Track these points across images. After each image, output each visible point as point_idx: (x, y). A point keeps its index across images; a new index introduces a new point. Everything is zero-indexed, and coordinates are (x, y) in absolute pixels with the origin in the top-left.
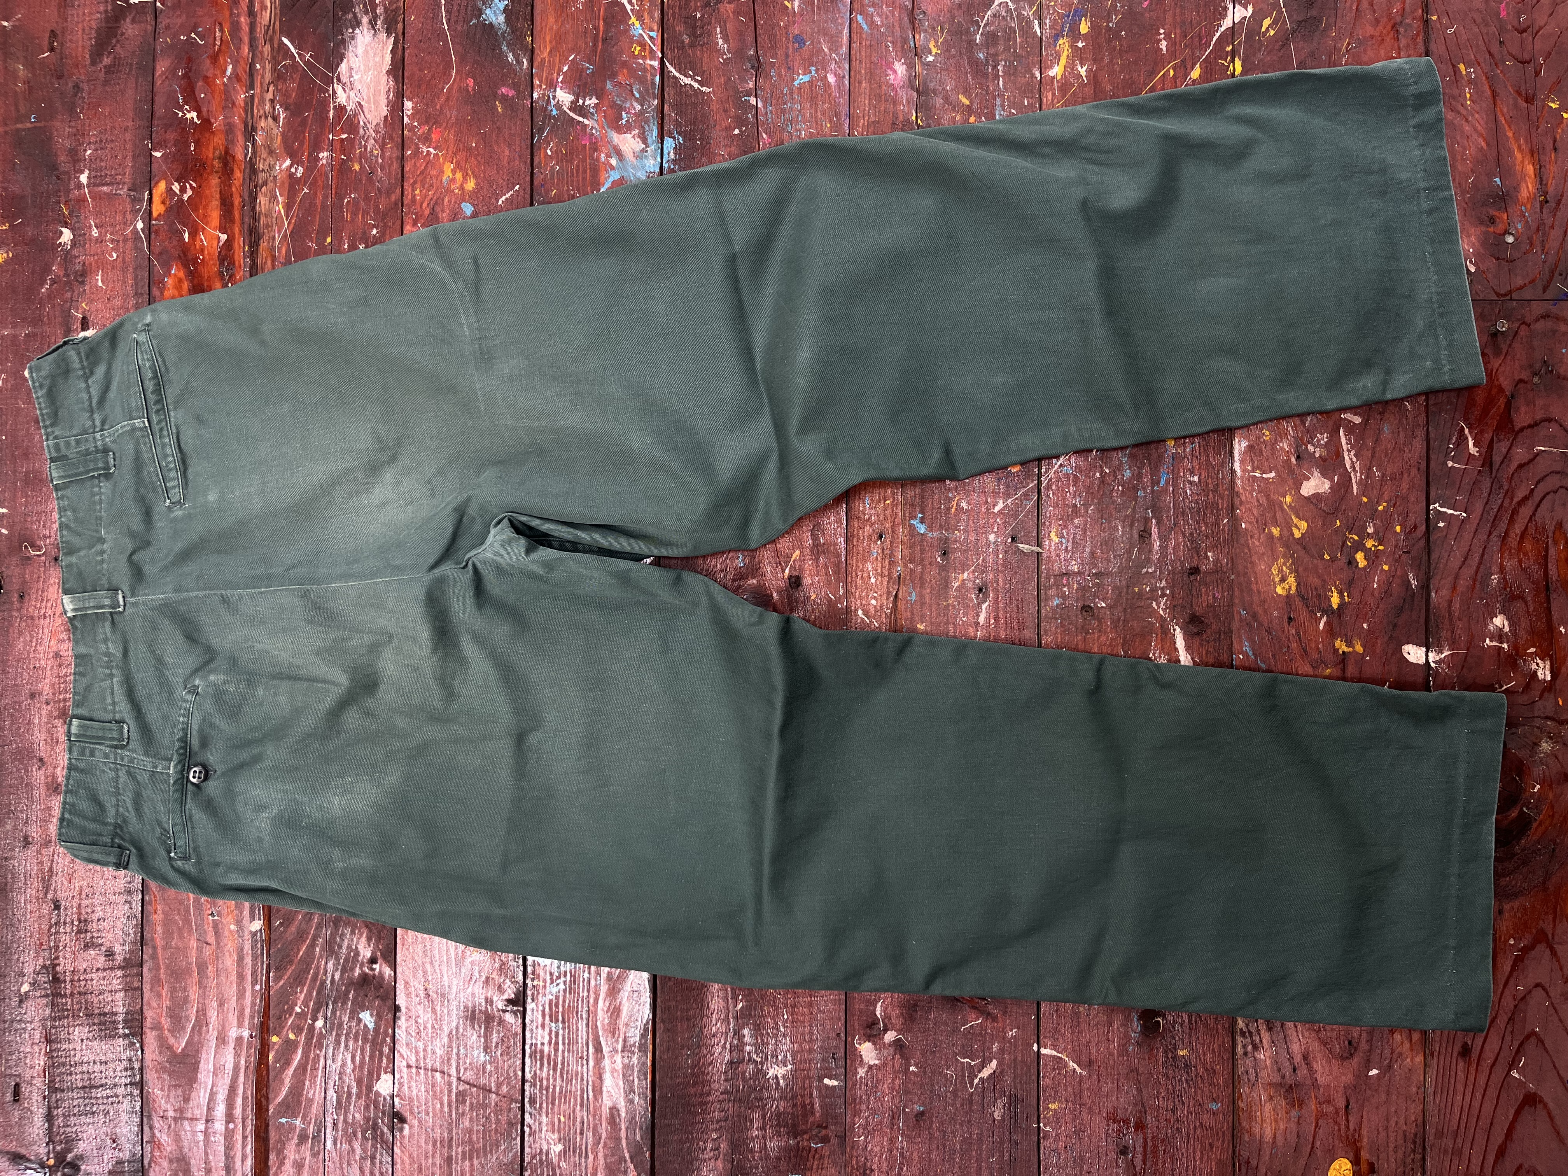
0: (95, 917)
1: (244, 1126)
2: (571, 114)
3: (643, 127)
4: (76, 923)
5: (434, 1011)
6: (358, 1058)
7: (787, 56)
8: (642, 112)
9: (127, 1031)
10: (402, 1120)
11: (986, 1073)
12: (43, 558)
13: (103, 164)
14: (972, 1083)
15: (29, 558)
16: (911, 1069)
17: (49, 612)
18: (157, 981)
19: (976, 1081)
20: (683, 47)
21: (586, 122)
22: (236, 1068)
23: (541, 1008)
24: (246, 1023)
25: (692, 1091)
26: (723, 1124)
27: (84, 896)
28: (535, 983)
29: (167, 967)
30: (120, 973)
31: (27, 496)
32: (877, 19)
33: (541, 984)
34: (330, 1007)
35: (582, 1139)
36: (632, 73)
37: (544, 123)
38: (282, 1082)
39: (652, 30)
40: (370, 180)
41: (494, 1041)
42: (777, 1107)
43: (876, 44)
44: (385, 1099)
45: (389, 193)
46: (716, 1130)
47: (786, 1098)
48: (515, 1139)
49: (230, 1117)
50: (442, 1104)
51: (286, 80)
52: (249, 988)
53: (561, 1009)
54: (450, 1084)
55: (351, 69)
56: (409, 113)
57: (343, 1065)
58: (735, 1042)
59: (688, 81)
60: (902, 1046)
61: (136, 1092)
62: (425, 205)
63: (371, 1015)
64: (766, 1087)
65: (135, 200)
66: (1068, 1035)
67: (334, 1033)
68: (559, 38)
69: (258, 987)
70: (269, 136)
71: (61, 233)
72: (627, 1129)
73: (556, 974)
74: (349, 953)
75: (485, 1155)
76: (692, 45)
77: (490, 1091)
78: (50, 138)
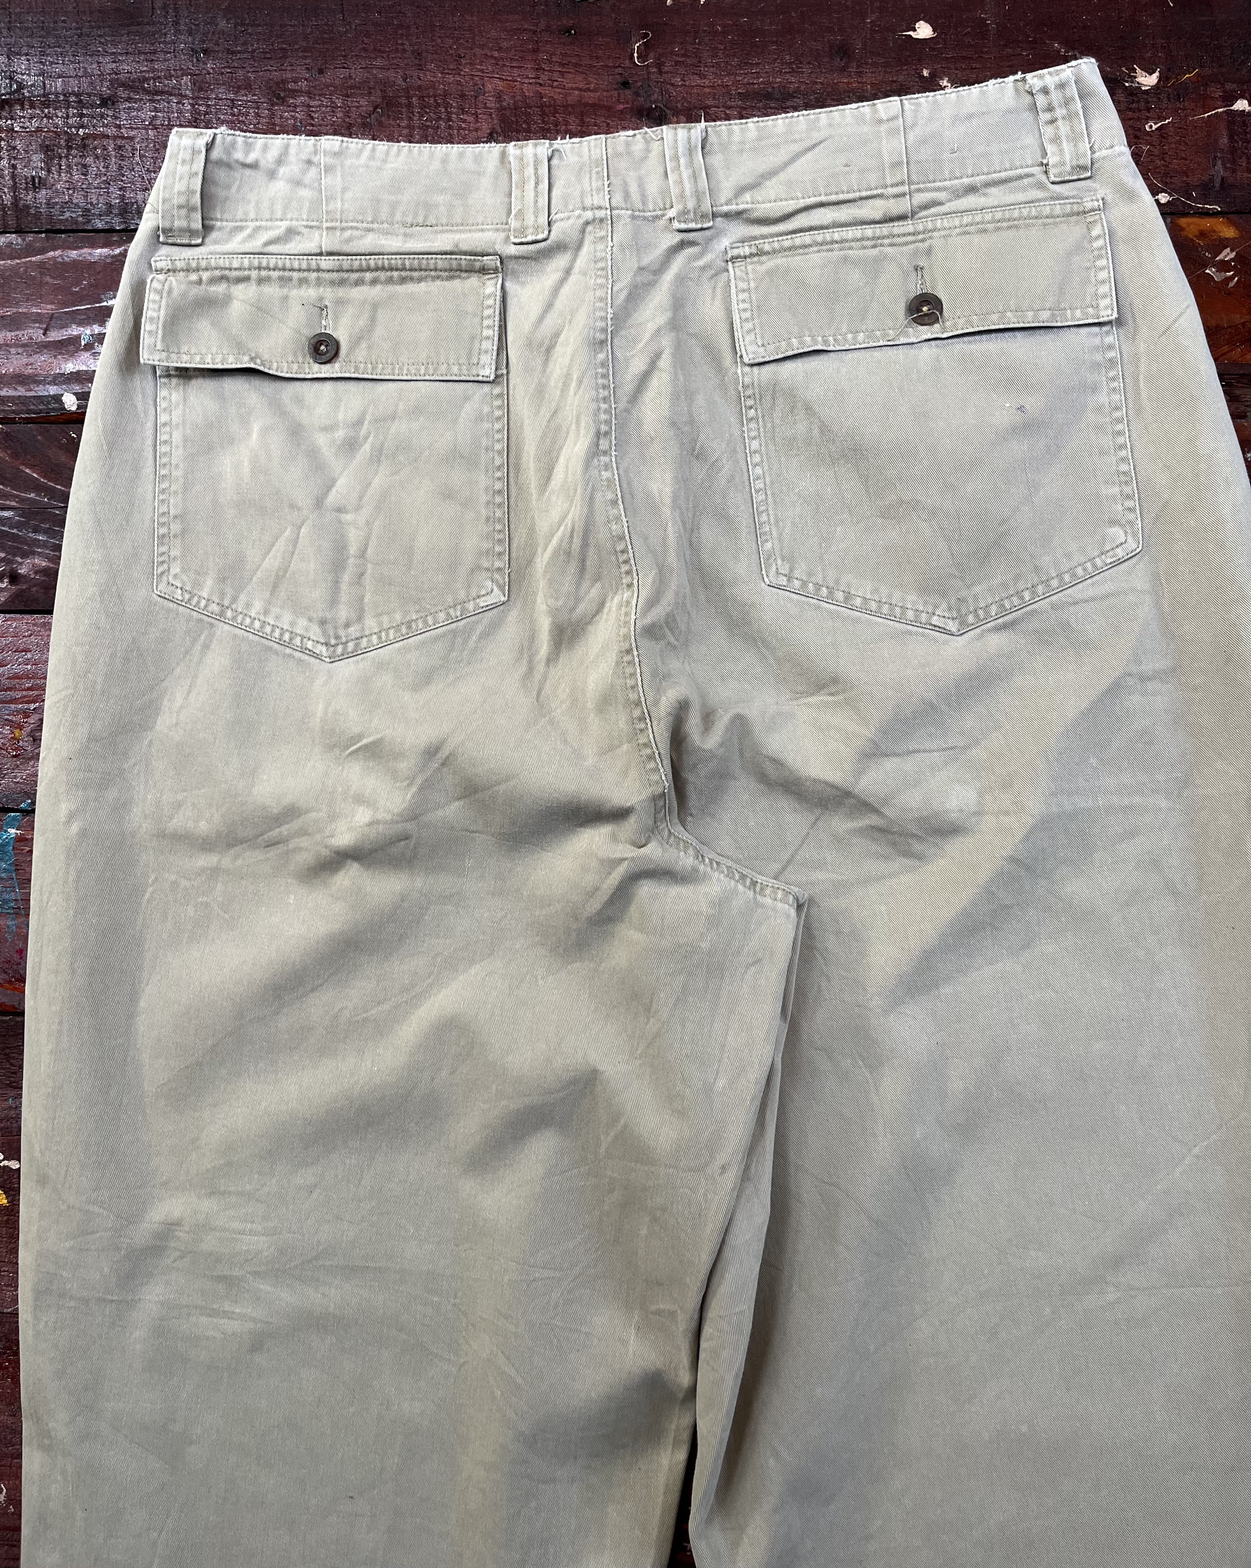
4: (81, 132)
12: (627, 63)
15: (628, 42)
17: (544, 78)
29: (14, 270)
30: (8, 200)
31: (724, 33)
65: (1206, 191)
71: (1151, 72)
74: (25, 542)
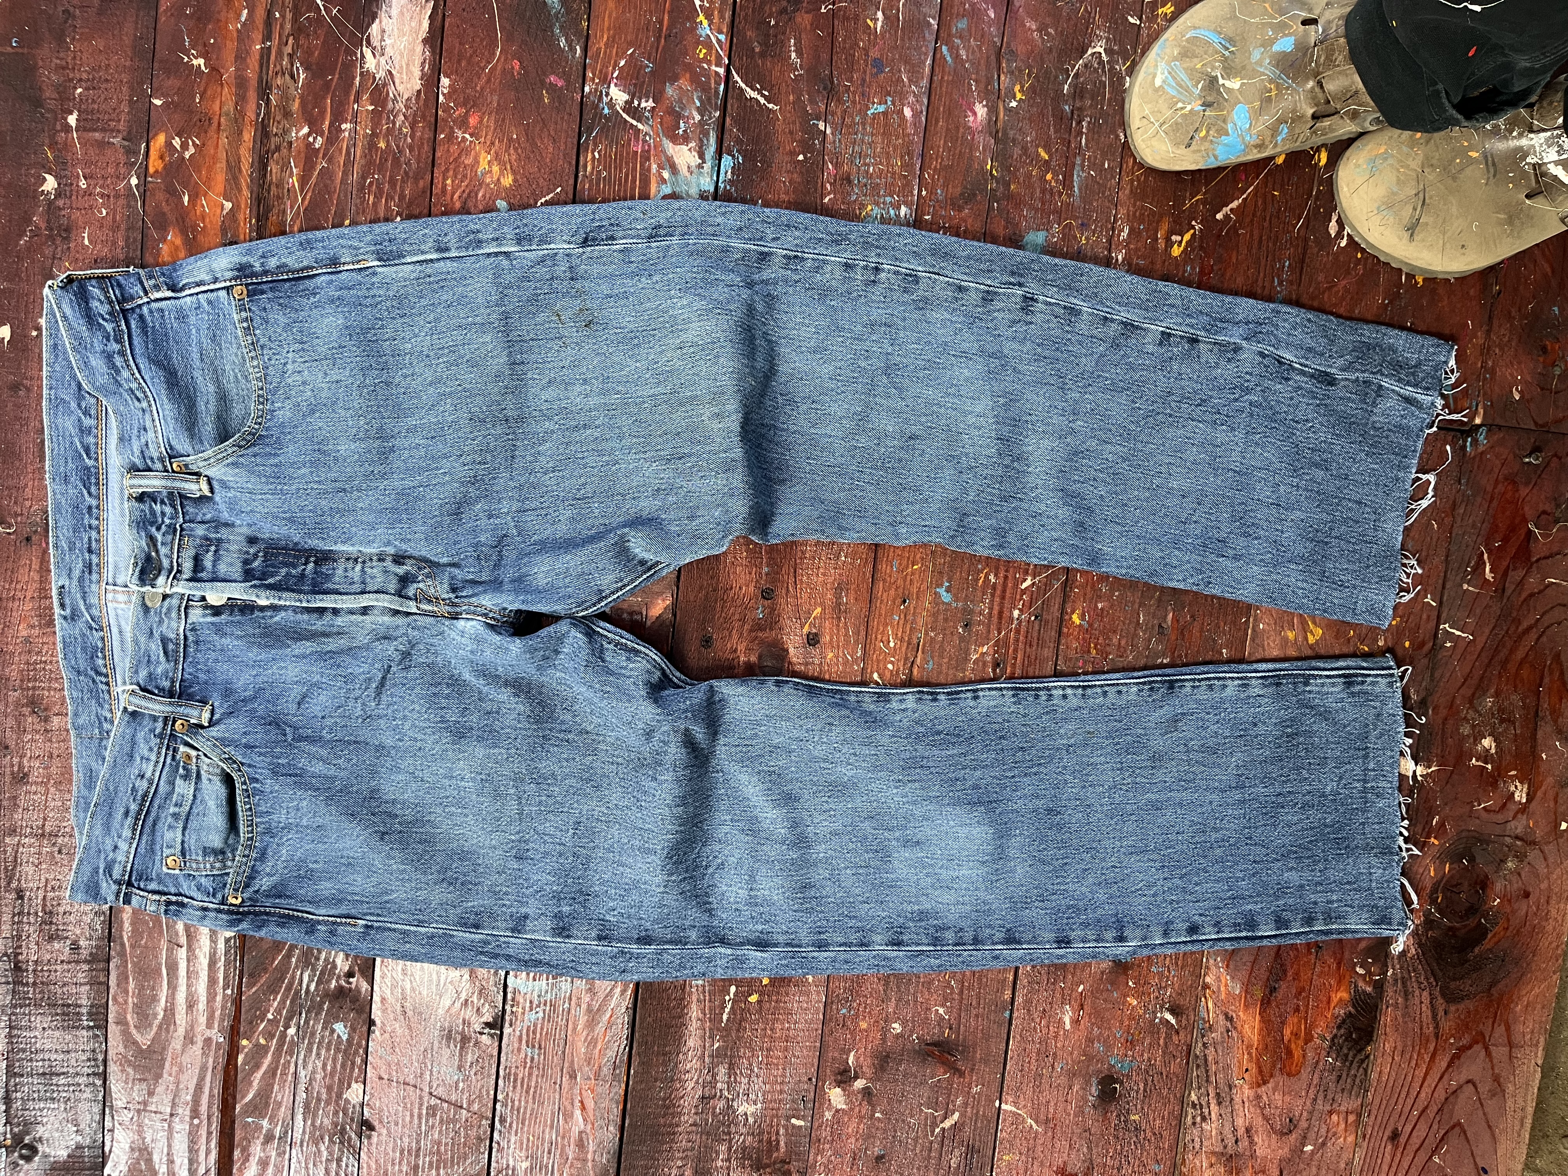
0: (61, 910)
1: (209, 1124)
2: (625, 116)
3: (701, 140)
4: (40, 914)
5: (410, 1028)
6: (329, 1068)
7: (864, 80)
8: (702, 123)
9: (91, 1024)
10: (371, 1128)
11: (947, 1124)
12: (13, 537)
13: (96, 106)
14: (933, 1132)
16: (877, 1115)
17: (19, 594)
18: (123, 978)
19: (937, 1130)
20: (752, 57)
21: (640, 126)
22: (203, 1068)
23: (518, 1033)
24: (216, 1026)
25: (662, 1121)
26: (689, 1153)
27: (49, 889)
28: (514, 1009)
29: (135, 965)
30: (85, 967)
32: (963, 53)
33: (520, 1010)
34: (304, 1015)
35: (549, 1158)
36: (695, 80)
37: (593, 122)
38: (250, 1084)
39: (721, 32)
40: (396, 161)
41: (469, 1060)
42: (744, 1141)
43: (959, 78)
44: (354, 1107)
45: (416, 179)
46: (682, 1159)
47: (753, 1134)
48: (483, 1153)
49: (195, 1113)
50: (412, 1116)
51: (308, 35)
52: (220, 990)
53: (538, 1035)
54: (421, 1098)
55: (384, 31)
56: (446, 91)
57: (314, 1072)
58: (709, 1078)
59: (754, 94)
60: (869, 1094)
61: (99, 1082)
62: (456, 196)
63: (345, 1027)
64: (734, 1122)
65: (131, 152)
66: (1029, 1093)
67: (306, 1041)
68: (618, 28)
69: (229, 992)
70: (286, 97)
71: (45, 179)
72: (595, 1152)
73: (536, 1002)
74: (326, 966)
75: (452, 1166)
76: (763, 55)
77: (461, 1107)
78: (35, 68)
